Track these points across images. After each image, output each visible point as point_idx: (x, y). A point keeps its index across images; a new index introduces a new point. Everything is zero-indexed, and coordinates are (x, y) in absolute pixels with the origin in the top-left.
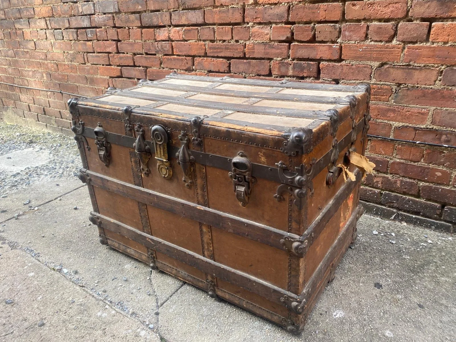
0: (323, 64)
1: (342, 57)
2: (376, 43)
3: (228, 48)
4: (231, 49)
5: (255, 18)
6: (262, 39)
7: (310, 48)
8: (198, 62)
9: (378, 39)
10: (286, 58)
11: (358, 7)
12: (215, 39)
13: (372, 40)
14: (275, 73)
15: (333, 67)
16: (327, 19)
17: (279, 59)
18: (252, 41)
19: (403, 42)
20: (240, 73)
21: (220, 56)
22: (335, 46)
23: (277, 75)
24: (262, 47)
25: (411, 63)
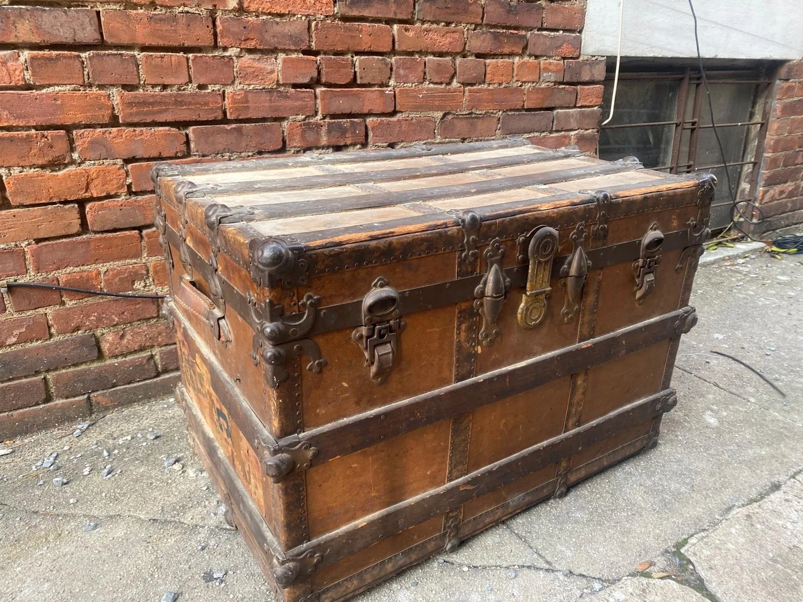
0: (373, 120)
1: (397, 109)
2: (436, 86)
3: (183, 101)
4: (190, 103)
5: (246, 40)
6: (263, 81)
7: (353, 95)
8: (89, 139)
9: (439, 81)
10: (313, 116)
11: (412, 34)
12: (142, 82)
13: (431, 81)
14: (295, 144)
15: (388, 124)
16: (374, 48)
17: (301, 117)
18: (240, 87)
19: (463, 84)
20: (218, 154)
21: (163, 120)
22: (388, 91)
23: (299, 147)
24: (265, 97)
25: (474, 111)
